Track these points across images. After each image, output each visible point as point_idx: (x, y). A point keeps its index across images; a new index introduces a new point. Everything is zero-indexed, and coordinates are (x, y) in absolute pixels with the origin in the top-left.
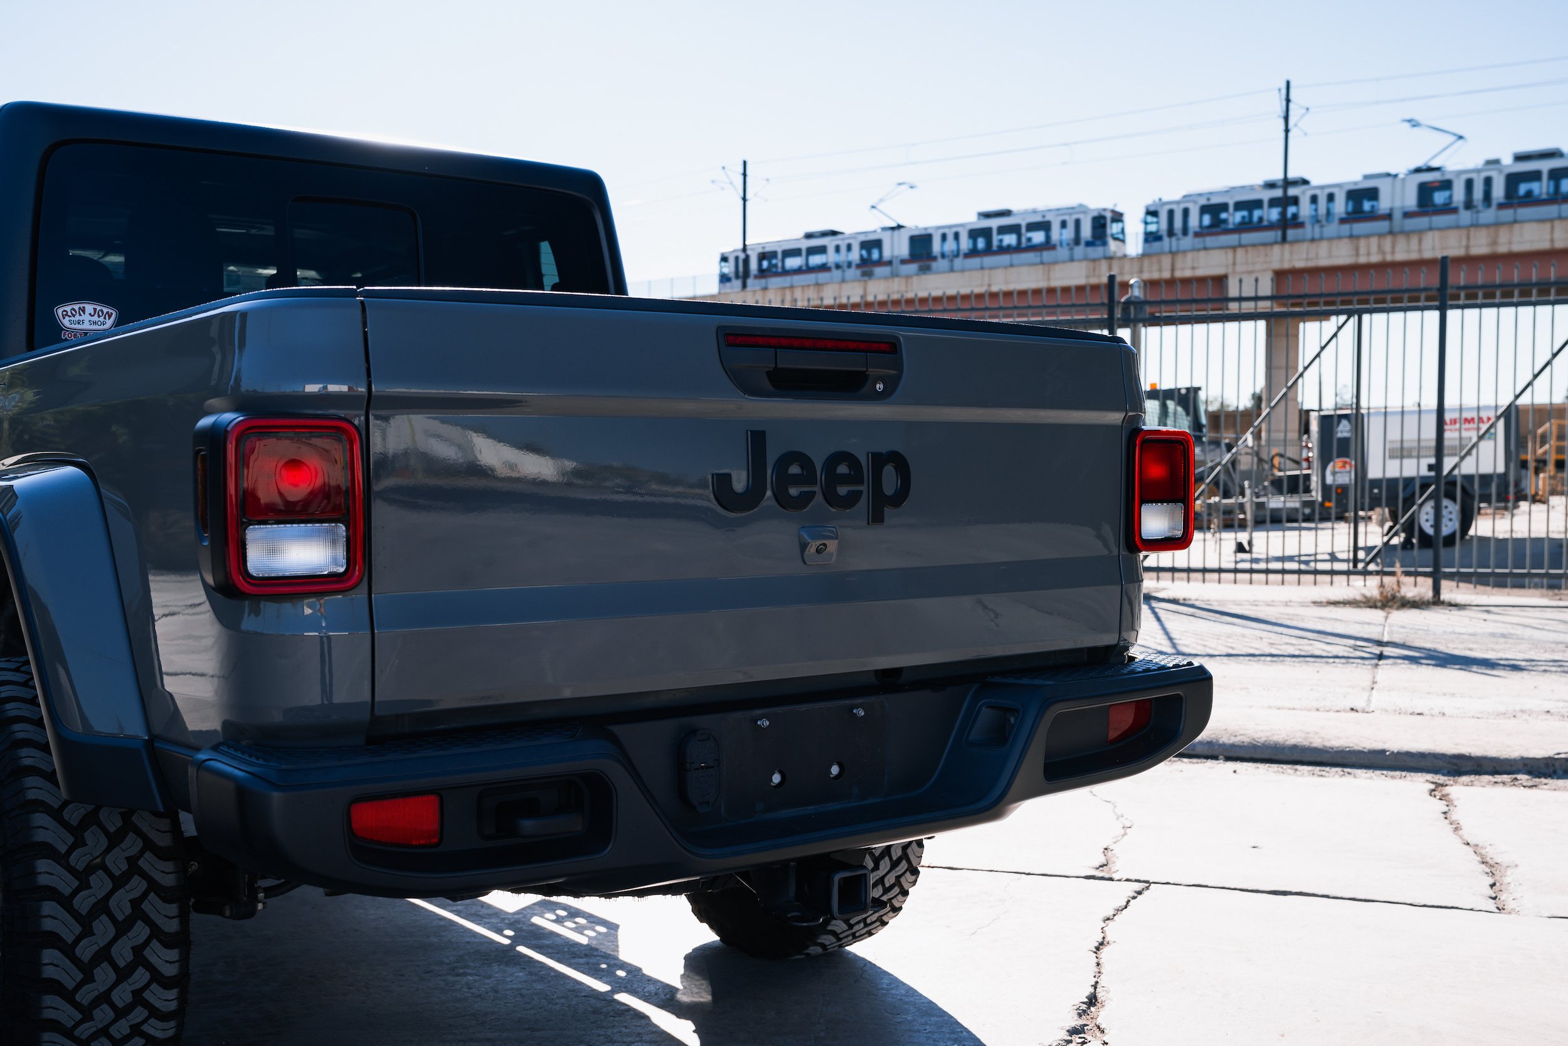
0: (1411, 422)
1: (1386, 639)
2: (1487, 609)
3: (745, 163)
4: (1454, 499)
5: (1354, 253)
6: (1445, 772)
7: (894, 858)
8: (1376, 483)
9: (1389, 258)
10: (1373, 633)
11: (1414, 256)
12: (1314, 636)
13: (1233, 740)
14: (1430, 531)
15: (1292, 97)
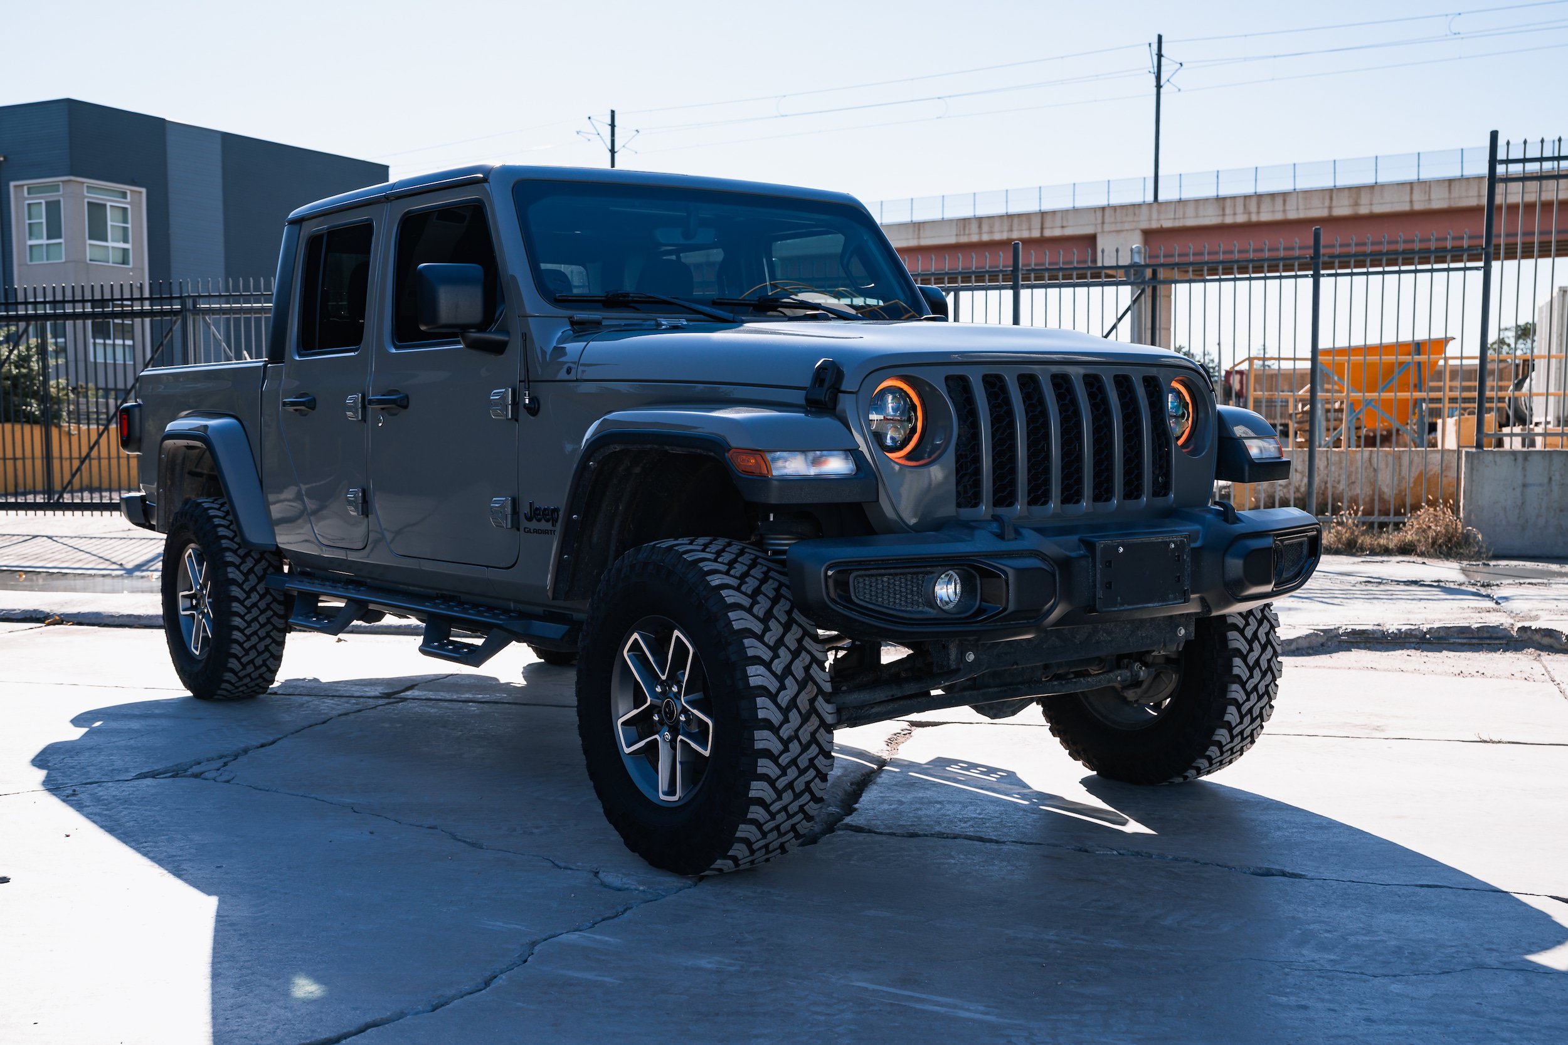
3: (613, 112)
5: (1221, 213)
9: (1254, 218)
11: (1279, 216)
15: (1164, 52)
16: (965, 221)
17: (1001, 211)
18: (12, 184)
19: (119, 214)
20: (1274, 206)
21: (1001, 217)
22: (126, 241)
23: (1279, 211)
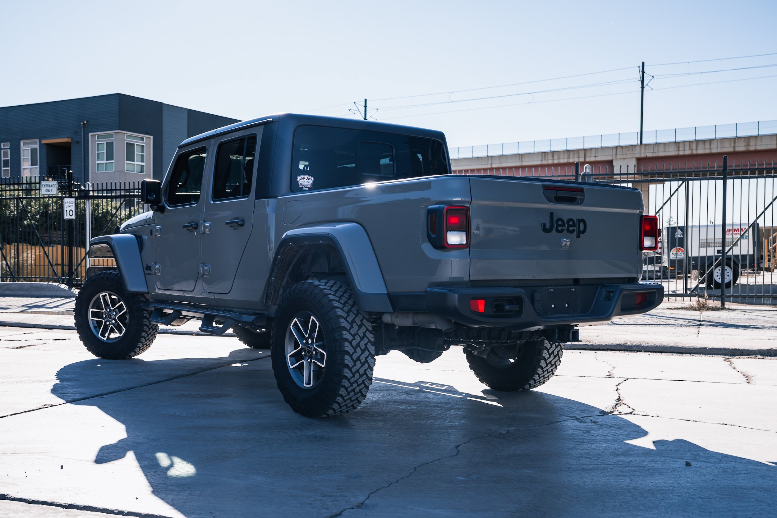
0: (711, 230)
1: (702, 320)
2: (745, 311)
4: (730, 267)
5: (677, 149)
6: (729, 355)
7: (555, 355)
8: (695, 259)
9: (695, 152)
10: (697, 318)
11: (707, 151)
12: (671, 319)
13: (647, 345)
14: (720, 281)
15: (645, 71)
16: (545, 154)
17: (564, 148)
18: (90, 134)
19: (140, 148)
20: (705, 146)
21: (564, 151)
22: (142, 161)
23: (707, 149)
